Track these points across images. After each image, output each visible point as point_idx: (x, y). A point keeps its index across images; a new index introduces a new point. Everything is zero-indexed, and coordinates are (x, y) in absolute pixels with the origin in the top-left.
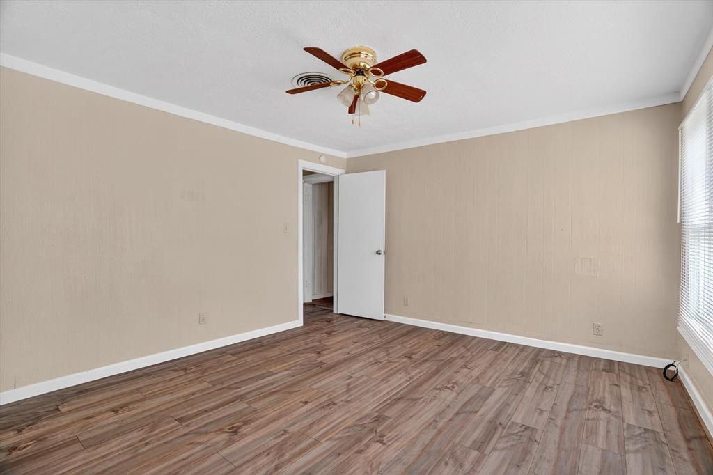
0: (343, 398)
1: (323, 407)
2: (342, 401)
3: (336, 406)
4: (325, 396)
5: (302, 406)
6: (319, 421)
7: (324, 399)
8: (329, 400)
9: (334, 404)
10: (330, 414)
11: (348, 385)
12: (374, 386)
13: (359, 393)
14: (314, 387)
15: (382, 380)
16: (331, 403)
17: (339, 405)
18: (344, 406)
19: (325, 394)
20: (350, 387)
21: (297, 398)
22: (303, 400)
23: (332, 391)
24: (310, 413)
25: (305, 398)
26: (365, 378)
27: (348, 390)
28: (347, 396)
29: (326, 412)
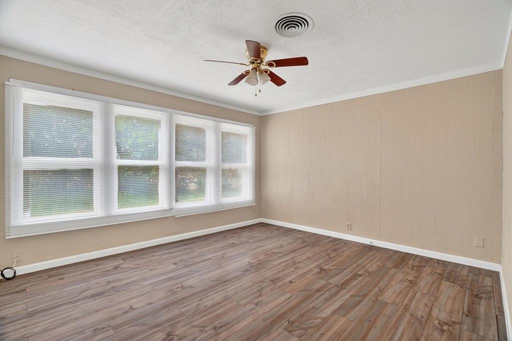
0: (265, 284)
1: (278, 279)
2: (266, 282)
3: (271, 279)
4: (278, 286)
5: (293, 279)
6: (279, 272)
7: (279, 284)
8: (275, 283)
9: (272, 280)
10: (274, 275)
11: (259, 296)
12: (238, 293)
13: (252, 288)
14: (289, 295)
15: (229, 298)
16: (273, 281)
17: (268, 280)
18: (266, 279)
19: (278, 288)
20: (258, 293)
21: (298, 285)
22: (293, 284)
23: (274, 290)
24: (286, 276)
25: (292, 286)
26: (242, 303)
27: (260, 290)
28: (263, 286)
29: (276, 276)
